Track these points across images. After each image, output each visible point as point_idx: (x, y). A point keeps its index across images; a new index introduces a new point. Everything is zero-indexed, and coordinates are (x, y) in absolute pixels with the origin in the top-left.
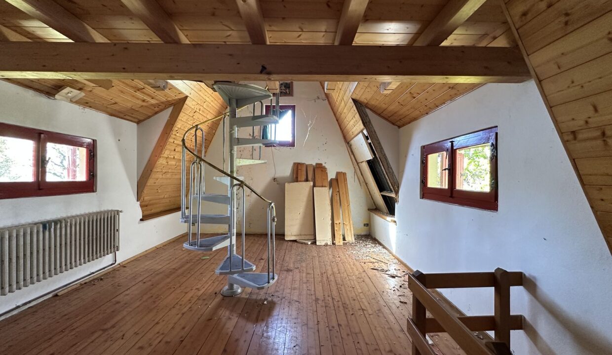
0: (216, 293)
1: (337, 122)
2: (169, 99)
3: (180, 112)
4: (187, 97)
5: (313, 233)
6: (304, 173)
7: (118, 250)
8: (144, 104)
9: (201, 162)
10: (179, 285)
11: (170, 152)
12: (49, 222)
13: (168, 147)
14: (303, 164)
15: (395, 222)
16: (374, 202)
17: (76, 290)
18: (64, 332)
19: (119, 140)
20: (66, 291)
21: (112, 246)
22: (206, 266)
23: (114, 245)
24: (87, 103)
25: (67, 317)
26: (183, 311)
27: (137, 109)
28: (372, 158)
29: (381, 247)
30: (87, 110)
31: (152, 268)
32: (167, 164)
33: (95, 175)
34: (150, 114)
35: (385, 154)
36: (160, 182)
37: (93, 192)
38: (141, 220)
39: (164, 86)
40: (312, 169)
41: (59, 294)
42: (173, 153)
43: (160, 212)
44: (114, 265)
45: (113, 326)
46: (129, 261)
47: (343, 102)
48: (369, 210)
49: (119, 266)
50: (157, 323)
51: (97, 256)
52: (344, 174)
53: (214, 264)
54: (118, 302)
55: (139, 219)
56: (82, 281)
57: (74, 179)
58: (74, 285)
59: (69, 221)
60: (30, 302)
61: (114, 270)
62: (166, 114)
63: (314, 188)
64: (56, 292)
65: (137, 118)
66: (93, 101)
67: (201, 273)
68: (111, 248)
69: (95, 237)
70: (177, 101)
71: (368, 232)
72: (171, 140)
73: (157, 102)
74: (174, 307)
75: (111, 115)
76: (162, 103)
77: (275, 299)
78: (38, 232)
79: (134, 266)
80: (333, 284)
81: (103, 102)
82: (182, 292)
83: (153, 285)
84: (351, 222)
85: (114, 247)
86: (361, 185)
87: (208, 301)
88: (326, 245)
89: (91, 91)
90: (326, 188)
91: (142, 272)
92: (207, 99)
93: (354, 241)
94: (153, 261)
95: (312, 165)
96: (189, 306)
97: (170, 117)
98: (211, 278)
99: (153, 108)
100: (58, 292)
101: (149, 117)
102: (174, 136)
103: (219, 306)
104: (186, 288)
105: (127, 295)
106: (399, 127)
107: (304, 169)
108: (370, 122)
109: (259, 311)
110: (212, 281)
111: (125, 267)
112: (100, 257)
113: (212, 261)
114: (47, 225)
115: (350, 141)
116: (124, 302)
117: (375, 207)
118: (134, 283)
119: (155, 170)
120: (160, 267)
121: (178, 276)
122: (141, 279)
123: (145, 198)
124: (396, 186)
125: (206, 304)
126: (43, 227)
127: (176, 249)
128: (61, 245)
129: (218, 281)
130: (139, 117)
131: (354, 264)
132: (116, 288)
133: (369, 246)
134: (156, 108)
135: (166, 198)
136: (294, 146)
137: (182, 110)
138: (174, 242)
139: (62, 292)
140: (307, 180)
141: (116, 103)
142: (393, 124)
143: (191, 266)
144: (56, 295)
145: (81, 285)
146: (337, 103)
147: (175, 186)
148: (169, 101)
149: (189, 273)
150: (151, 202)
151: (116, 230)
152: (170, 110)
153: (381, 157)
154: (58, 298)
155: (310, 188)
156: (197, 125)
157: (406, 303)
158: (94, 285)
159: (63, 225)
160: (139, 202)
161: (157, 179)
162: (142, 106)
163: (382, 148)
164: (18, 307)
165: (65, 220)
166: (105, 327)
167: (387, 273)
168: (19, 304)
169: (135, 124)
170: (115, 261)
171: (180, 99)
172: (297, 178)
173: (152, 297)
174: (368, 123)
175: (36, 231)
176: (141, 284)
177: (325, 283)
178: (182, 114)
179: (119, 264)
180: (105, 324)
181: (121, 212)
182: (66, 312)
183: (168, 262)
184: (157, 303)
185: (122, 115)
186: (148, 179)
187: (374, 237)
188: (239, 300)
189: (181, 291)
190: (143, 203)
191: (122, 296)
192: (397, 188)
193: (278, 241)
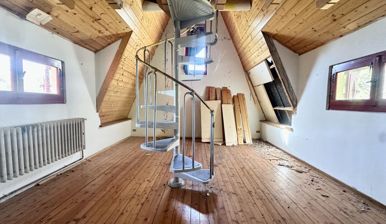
0: (164, 185)
1: (238, 56)
2: (119, 32)
3: (127, 44)
4: (132, 31)
5: (222, 137)
6: (214, 94)
7: (84, 149)
8: (100, 35)
9: (156, 73)
10: (133, 177)
11: (120, 76)
12: (28, 126)
13: (118, 71)
14: (213, 87)
15: (292, 129)
16: (264, 115)
17: (54, 180)
18: (42, 221)
19: (82, 64)
20: (45, 181)
21: (80, 145)
22: (150, 161)
23: (81, 145)
24: (55, 29)
25: (45, 206)
26: (142, 202)
27: (95, 40)
28: (272, 81)
29: (274, 148)
30: (55, 36)
31: (110, 162)
32: (117, 85)
33: (64, 90)
34: (104, 45)
35: (287, 76)
36: (113, 98)
37: (63, 103)
38: (100, 126)
39: (120, 4)
40: (220, 91)
41: (40, 184)
42: (121, 77)
43: (113, 121)
44: (82, 160)
45: (84, 217)
46: (93, 156)
47: (250, 37)
48: (260, 121)
49: (86, 160)
50: (122, 214)
51: (68, 153)
52: (243, 95)
53: (156, 159)
54: (87, 192)
55: (99, 126)
56: (58, 173)
57: (48, 92)
58: (52, 176)
59: (44, 125)
60: (15, 191)
61: (82, 164)
62: (116, 46)
63: (222, 105)
64: (38, 182)
65: (94, 48)
66: (59, 27)
67: (148, 167)
68: (79, 147)
69: (66, 139)
70: (124, 35)
71: (259, 137)
72: (120, 66)
73: (109, 34)
74: (133, 197)
75: (75, 43)
76: (114, 35)
77: (215, 192)
78: (17, 134)
79: (97, 160)
80: (254, 177)
81: (69, 30)
82: (137, 183)
83: (113, 177)
84: (249, 130)
85: (81, 147)
86: (255, 103)
87: (160, 192)
88: (233, 146)
89: (57, 17)
90: (231, 105)
91: (103, 165)
92: (146, 37)
93: (252, 143)
94: (110, 156)
95: (219, 88)
96: (146, 196)
97: (119, 47)
98: (157, 171)
99: (106, 39)
100: (39, 182)
101: (104, 47)
102: (122, 63)
103: (170, 197)
104: (139, 179)
105: (94, 185)
106: (300, 54)
107: (214, 91)
108: (276, 50)
109: (207, 203)
110: (158, 174)
111: (90, 161)
112: (71, 154)
113: (154, 157)
114: (26, 128)
115: (249, 70)
116: (92, 192)
117: (265, 119)
118: (98, 175)
119: (109, 89)
120: (116, 161)
121: (131, 170)
122: (103, 171)
123: (102, 110)
124: (294, 102)
125: (159, 195)
126: (22, 130)
127: (126, 148)
128: (38, 145)
129: (163, 174)
130: (96, 47)
131: (262, 161)
132: (84, 179)
133: (265, 147)
134: (109, 40)
135: (117, 111)
136: (206, 74)
137: (129, 42)
138: (123, 142)
139: (43, 181)
140: (216, 99)
141: (78, 32)
142: (295, 52)
143: (139, 161)
144: (38, 185)
145: (58, 175)
146: (243, 40)
147: (123, 102)
148: (118, 34)
149: (139, 166)
150: (107, 114)
151: (82, 134)
152: (119, 42)
153: (283, 78)
154: (39, 187)
155: (219, 105)
156: (145, 47)
157: (328, 197)
158: (68, 175)
159: (40, 129)
160: (98, 113)
161: (111, 96)
162: (98, 37)
163: (285, 71)
164: (5, 196)
165: (41, 124)
166: (78, 217)
167: (292, 169)
168: (7, 193)
169: (93, 53)
170: (83, 157)
171: (126, 33)
172: (209, 97)
173: (114, 187)
174: (274, 52)
175: (15, 133)
176: (103, 175)
177: (248, 176)
178: (128, 46)
179: (86, 159)
180: (77, 213)
181: (86, 119)
182: (45, 201)
183: (121, 158)
184: (119, 193)
185: (83, 44)
186: (104, 95)
187: (265, 140)
188: (185, 191)
189: (135, 182)
190: (101, 114)
191: (89, 186)
192: (295, 103)
193: (197, 143)
